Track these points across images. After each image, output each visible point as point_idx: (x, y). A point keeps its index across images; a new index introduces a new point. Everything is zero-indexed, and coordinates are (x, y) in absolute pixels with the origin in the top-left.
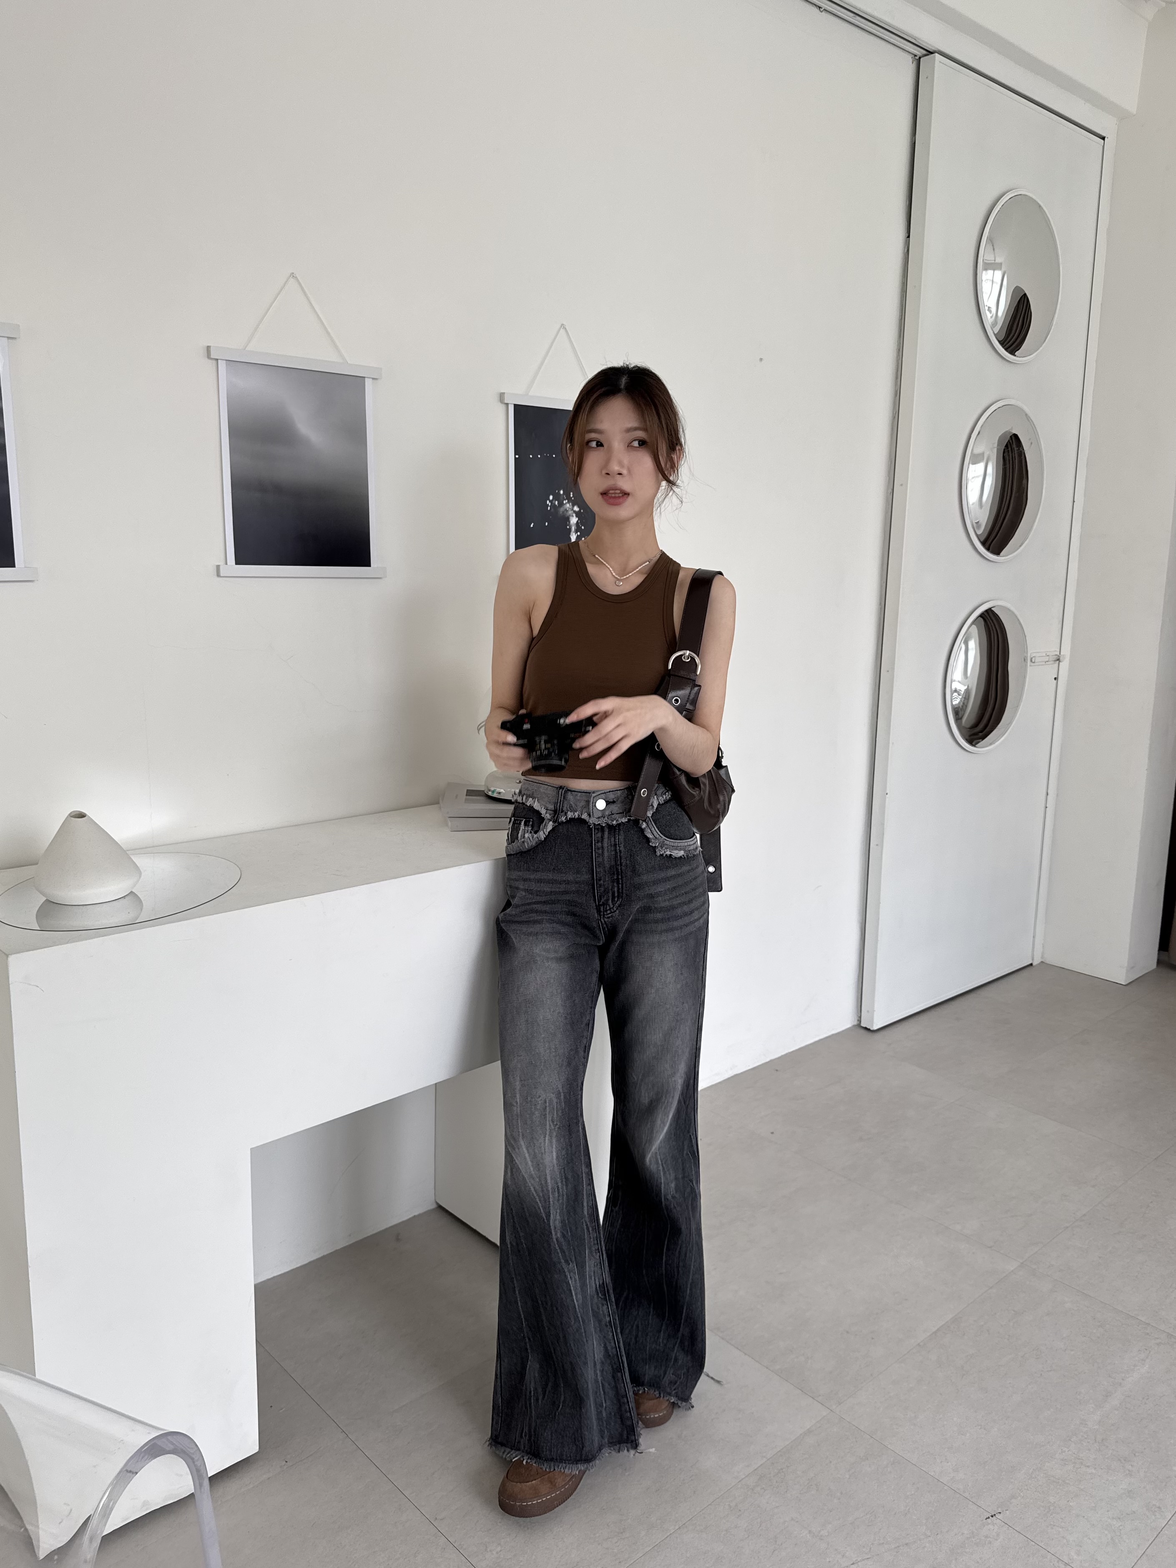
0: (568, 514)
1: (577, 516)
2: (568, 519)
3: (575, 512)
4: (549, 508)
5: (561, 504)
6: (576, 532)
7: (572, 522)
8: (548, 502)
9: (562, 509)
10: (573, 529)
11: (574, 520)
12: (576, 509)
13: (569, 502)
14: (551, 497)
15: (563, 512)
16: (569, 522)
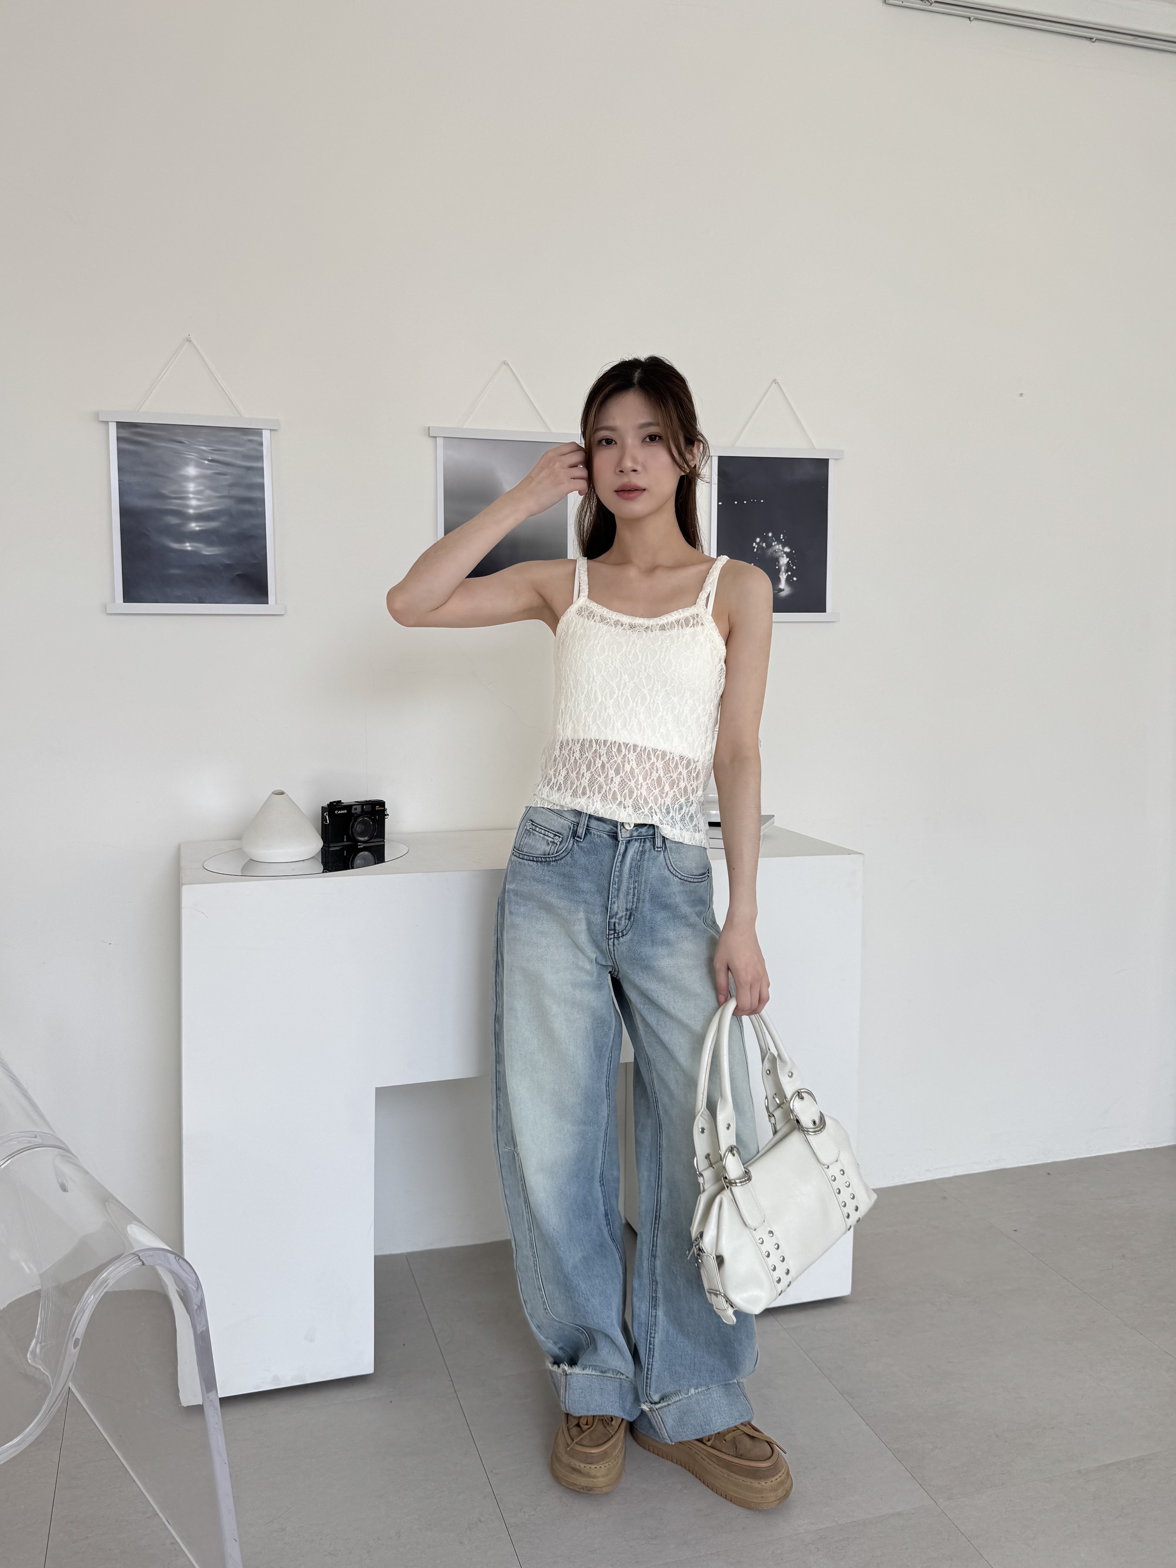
0: (777, 555)
1: (787, 557)
2: (777, 560)
3: (785, 553)
4: (755, 550)
5: (769, 546)
6: (787, 571)
7: (781, 563)
8: (754, 544)
9: (770, 551)
10: (783, 569)
11: (784, 561)
12: (787, 550)
13: (778, 544)
14: (758, 540)
15: (772, 553)
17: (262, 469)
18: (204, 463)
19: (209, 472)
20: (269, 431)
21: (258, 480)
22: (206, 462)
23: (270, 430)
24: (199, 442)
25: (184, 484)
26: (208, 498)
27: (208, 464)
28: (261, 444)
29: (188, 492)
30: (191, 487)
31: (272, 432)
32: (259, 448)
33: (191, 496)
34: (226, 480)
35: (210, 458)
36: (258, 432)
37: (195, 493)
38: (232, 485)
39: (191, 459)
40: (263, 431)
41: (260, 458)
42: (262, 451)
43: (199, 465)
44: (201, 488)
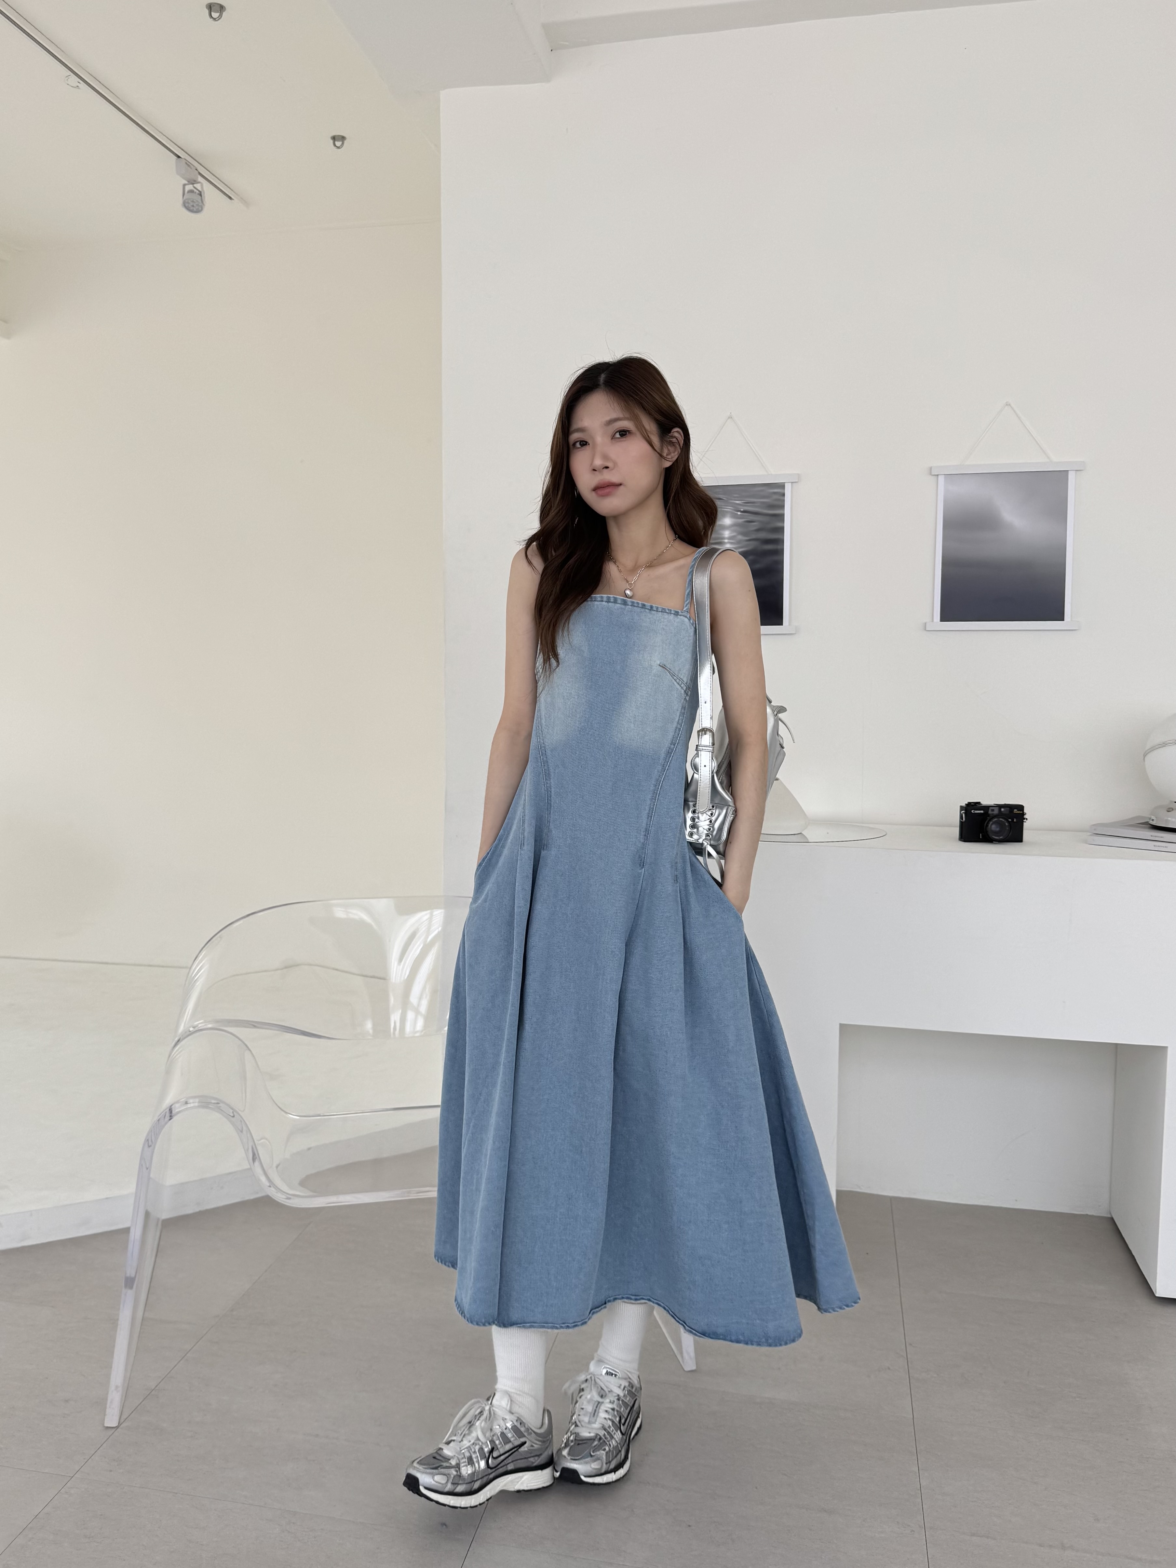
17: (783, 515)
18: (737, 514)
19: (741, 521)
20: (790, 483)
21: (779, 524)
22: (739, 513)
23: (792, 483)
24: (735, 497)
26: (739, 542)
27: (741, 515)
28: (784, 495)
29: (724, 538)
30: (727, 534)
31: (794, 484)
32: (782, 498)
33: (726, 541)
34: (754, 526)
35: (742, 510)
36: (782, 486)
37: (730, 538)
38: (758, 530)
39: (727, 512)
40: (786, 484)
41: (783, 507)
42: (784, 501)
43: (734, 516)
44: (734, 534)
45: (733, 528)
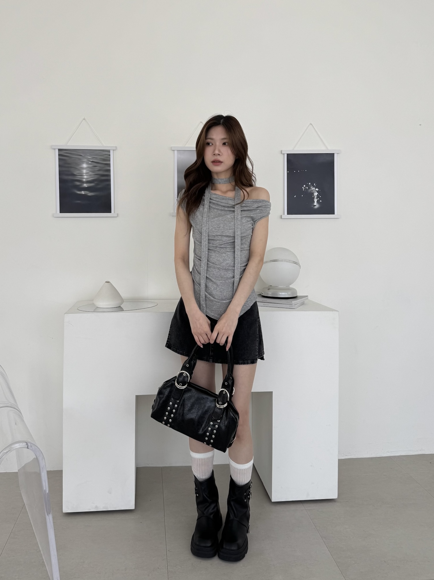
0: (313, 192)
1: (317, 192)
2: (313, 194)
3: (316, 191)
4: (303, 190)
5: (309, 188)
6: (317, 198)
7: (315, 195)
8: (303, 188)
9: (310, 190)
10: (315, 197)
11: (316, 194)
12: (317, 189)
13: (313, 187)
14: (304, 186)
15: (310, 191)
16: (314, 195)
20: (112, 150)
25: (82, 170)
45: (87, 169)
